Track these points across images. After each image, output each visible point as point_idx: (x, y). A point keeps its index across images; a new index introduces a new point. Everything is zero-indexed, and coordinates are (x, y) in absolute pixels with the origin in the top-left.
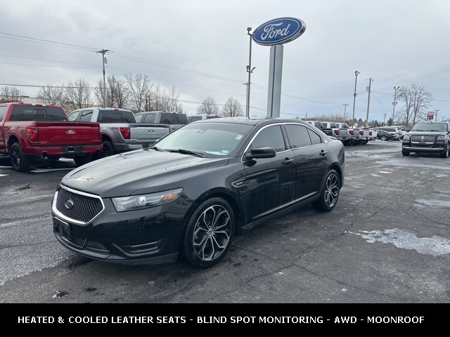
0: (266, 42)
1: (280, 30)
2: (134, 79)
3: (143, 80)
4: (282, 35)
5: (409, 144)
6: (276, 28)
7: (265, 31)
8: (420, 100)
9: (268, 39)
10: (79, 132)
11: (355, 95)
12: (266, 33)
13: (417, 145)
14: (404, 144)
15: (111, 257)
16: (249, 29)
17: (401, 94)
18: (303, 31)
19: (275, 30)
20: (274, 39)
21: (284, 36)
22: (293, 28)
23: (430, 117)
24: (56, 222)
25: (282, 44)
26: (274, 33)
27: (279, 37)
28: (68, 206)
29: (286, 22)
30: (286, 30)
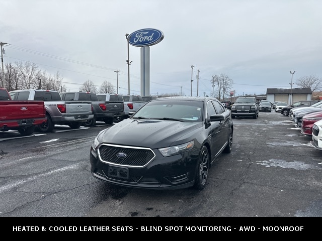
0: (138, 44)
1: (147, 37)
2: (24, 66)
3: (31, 67)
4: (148, 40)
5: (236, 111)
6: (144, 35)
7: (136, 36)
8: (226, 84)
9: (139, 42)
10: (29, 109)
11: (192, 81)
12: (137, 38)
13: (240, 112)
14: (232, 111)
15: (162, 186)
16: (127, 35)
17: (215, 80)
18: (162, 38)
19: (143, 36)
20: (143, 42)
21: (150, 41)
22: (155, 36)
23: (232, 94)
24: (111, 168)
25: (148, 46)
26: (143, 38)
27: (146, 41)
28: (121, 157)
29: (150, 31)
30: (151, 37)
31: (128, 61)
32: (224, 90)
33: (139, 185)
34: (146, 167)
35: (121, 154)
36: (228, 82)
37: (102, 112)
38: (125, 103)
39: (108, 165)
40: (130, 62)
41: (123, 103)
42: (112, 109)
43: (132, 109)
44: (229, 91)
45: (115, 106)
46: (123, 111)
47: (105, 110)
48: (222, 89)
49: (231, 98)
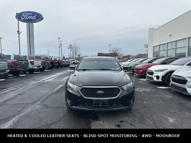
0: (24, 21)
1: (31, 17)
6: (29, 15)
7: (23, 15)
8: (77, 50)
11: (59, 47)
12: (23, 17)
18: (42, 19)
20: (28, 20)
21: (33, 20)
23: (79, 56)
24: (95, 101)
25: (32, 23)
26: (28, 17)
27: (31, 20)
28: (100, 93)
29: (34, 14)
30: (34, 17)
31: (18, 31)
32: (76, 53)
33: (113, 109)
34: (118, 98)
35: (100, 92)
36: (78, 48)
37: (14, 68)
38: (29, 61)
39: (92, 100)
40: (20, 32)
41: (27, 60)
42: (21, 65)
43: (33, 64)
44: (78, 53)
45: (24, 63)
46: (28, 67)
47: (17, 66)
48: (74, 53)
49: (79, 58)
